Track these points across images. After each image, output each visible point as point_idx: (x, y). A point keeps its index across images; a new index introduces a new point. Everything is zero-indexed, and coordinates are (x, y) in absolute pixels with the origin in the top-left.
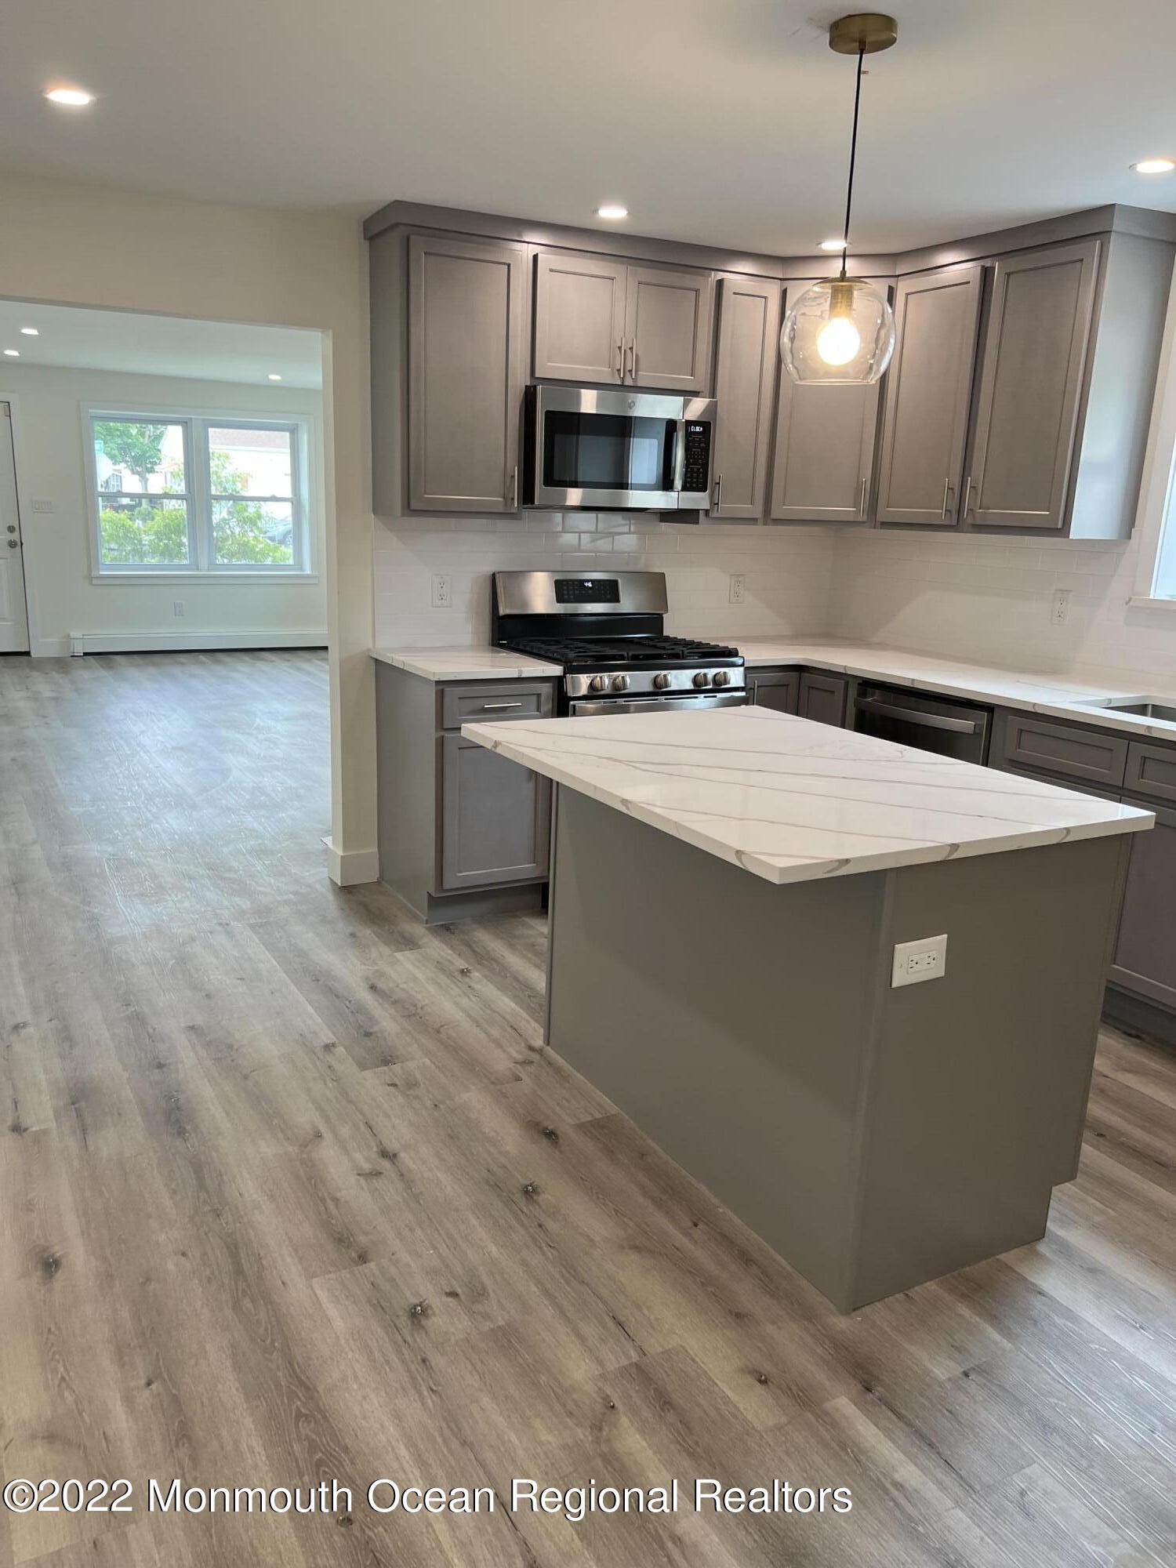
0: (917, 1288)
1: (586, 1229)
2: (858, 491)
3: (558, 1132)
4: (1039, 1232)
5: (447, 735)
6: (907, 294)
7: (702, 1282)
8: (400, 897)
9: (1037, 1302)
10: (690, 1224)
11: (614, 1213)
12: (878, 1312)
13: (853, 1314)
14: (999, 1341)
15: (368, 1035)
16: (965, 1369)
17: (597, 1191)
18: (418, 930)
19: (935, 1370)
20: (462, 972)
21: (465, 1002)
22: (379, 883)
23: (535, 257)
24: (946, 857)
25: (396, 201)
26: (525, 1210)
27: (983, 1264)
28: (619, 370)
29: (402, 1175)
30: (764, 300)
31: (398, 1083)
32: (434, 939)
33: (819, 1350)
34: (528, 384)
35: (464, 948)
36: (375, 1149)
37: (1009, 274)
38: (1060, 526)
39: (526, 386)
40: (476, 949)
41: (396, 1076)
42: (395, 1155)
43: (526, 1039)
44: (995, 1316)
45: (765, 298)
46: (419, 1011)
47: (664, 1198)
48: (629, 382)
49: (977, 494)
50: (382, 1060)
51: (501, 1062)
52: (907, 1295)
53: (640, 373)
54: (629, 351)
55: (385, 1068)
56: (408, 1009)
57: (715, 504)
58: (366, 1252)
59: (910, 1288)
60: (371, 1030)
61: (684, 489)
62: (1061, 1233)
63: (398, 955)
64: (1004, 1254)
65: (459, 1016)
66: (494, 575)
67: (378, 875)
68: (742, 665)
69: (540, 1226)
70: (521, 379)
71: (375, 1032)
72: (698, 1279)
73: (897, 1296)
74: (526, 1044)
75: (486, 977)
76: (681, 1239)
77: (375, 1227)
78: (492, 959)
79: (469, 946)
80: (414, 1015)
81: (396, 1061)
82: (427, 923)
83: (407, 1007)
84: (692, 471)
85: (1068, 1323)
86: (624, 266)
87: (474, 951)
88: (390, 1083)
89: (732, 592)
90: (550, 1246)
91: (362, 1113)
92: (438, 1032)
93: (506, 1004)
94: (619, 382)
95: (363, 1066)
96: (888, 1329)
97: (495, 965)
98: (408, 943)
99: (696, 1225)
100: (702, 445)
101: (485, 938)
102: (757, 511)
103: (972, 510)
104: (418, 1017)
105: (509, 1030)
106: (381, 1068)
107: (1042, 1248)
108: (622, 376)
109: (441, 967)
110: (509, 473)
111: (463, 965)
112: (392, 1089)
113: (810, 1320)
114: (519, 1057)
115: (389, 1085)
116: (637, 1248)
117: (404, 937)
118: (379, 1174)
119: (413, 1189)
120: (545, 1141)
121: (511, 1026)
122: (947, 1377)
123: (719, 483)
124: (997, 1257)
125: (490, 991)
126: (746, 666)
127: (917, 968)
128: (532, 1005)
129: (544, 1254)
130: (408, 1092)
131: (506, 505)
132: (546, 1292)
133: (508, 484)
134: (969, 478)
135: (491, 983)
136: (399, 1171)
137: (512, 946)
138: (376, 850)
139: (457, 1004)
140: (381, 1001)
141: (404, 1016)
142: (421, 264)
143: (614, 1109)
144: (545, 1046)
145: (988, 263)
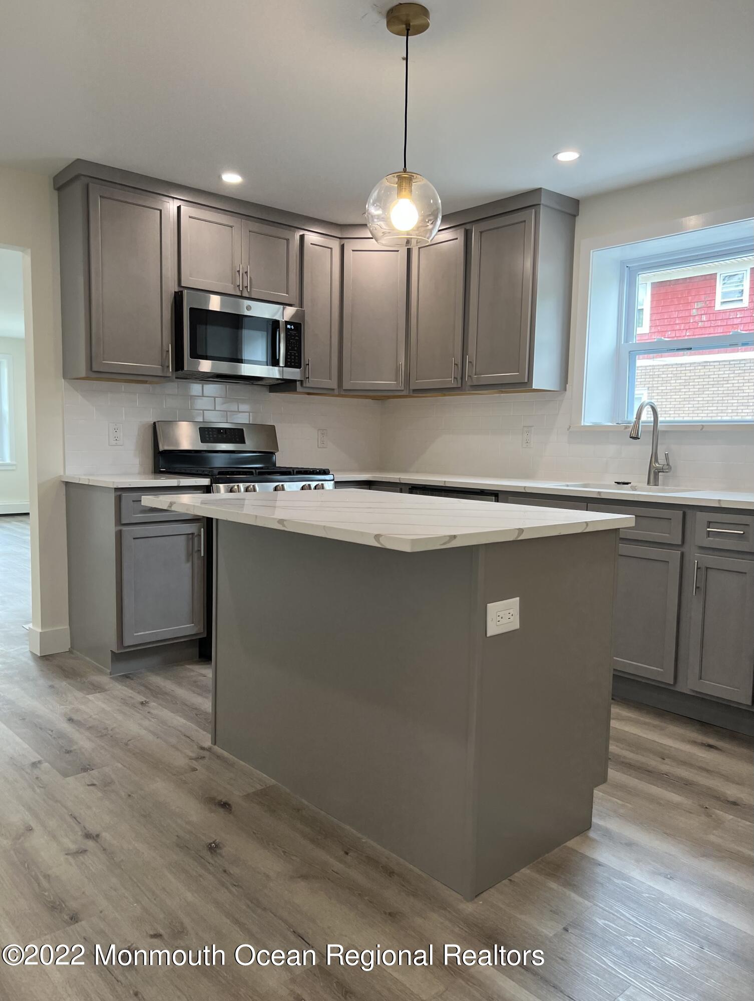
0: (516, 874)
1: (262, 869)
2: (397, 370)
3: (230, 803)
4: (586, 825)
5: (124, 528)
6: (419, 248)
7: (359, 894)
8: (88, 659)
9: (598, 870)
10: (342, 853)
11: (283, 854)
12: (493, 896)
13: (476, 900)
14: (582, 902)
15: (68, 752)
16: (564, 926)
17: (267, 840)
18: (104, 680)
19: (544, 930)
20: (142, 703)
21: (146, 723)
22: (70, 652)
23: (179, 208)
24: (516, 538)
25: (78, 160)
26: (211, 861)
27: (556, 850)
28: (239, 286)
29: (104, 850)
30: (330, 250)
31: (95, 782)
32: (117, 684)
33: (457, 930)
34: (177, 290)
35: (142, 688)
36: (80, 833)
37: (481, 233)
38: (526, 381)
39: (175, 292)
40: (152, 688)
41: (94, 779)
42: (98, 836)
43: (198, 743)
44: (575, 885)
45: (331, 249)
46: (110, 732)
47: (319, 837)
48: (246, 294)
49: (473, 365)
50: (81, 768)
51: (180, 761)
52: (510, 880)
53: (253, 289)
54: (245, 275)
55: (85, 774)
56: (100, 732)
57: (307, 378)
58: (76, 914)
59: (511, 875)
60: (72, 749)
61: (286, 365)
62: (601, 823)
63: (90, 697)
64: (568, 842)
65: (143, 732)
66: (155, 423)
67: (70, 647)
68: (333, 480)
69: (225, 871)
70: (171, 287)
71: (75, 750)
72: (356, 892)
73: (504, 881)
74: (197, 746)
75: (160, 704)
76: (337, 865)
77: (83, 893)
78: (166, 693)
79: (146, 687)
80: (106, 735)
81: (93, 768)
82: (111, 675)
83: (99, 730)
84: (291, 355)
85: (624, 882)
86: (240, 220)
87: (150, 689)
88: (89, 783)
89: (319, 441)
90: (235, 885)
91: (66, 808)
92: (126, 744)
93: (179, 721)
94: (239, 294)
95: (65, 775)
96: (503, 906)
97: (168, 698)
98: (97, 688)
99: (347, 853)
100: (297, 338)
101: (158, 680)
102: (333, 384)
103: (470, 376)
104: (109, 736)
105: (184, 738)
106: (82, 774)
107: (592, 834)
108: (241, 289)
109: (124, 701)
110: (165, 348)
111: (143, 699)
112: (91, 787)
113: (445, 909)
114: (193, 755)
115: (88, 785)
116: (304, 877)
117: (93, 684)
118: (85, 851)
119: (115, 859)
120: (221, 810)
121: (185, 735)
122: (553, 934)
123: (309, 365)
124: (564, 845)
125: (166, 714)
126: (335, 480)
127: (503, 621)
128: (199, 720)
129: (230, 892)
130: (105, 789)
131: (163, 370)
132: (237, 922)
133: (164, 357)
134: (467, 356)
135: (166, 708)
136: (102, 847)
137: (180, 684)
138: (67, 627)
139: (140, 725)
140: (77, 728)
141: (98, 737)
142: (98, 206)
143: (273, 782)
144: (213, 746)
145: (468, 227)
